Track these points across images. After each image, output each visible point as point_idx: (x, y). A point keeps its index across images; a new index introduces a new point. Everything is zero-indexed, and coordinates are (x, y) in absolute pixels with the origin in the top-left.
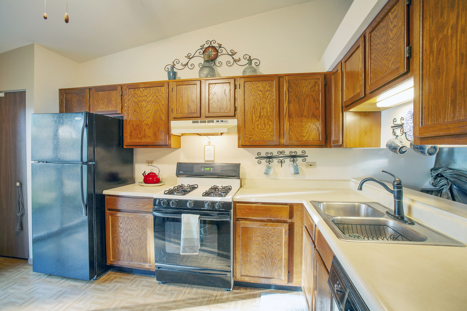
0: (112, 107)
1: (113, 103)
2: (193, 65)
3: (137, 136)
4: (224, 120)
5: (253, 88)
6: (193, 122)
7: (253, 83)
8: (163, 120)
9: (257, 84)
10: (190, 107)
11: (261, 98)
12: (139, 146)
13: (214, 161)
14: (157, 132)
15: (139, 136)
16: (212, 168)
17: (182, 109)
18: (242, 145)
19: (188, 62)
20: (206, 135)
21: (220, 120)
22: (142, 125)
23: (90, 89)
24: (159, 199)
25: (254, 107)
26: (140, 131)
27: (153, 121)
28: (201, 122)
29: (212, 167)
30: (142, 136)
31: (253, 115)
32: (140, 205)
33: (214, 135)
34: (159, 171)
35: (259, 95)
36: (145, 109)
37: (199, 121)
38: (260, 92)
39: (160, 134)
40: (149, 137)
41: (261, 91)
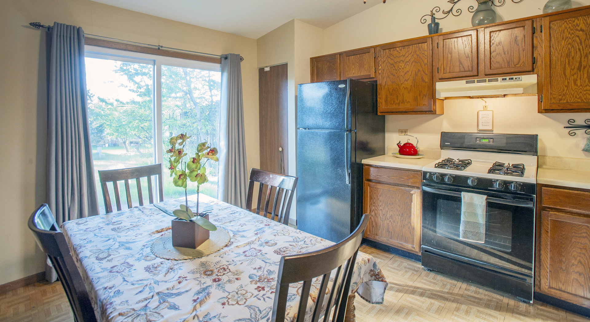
0: (364, 71)
1: (365, 67)
2: (460, 10)
3: (394, 101)
4: (514, 77)
5: (566, 28)
6: (467, 82)
7: (566, 21)
8: (426, 82)
9: (574, 22)
10: (462, 64)
11: (583, 41)
12: (396, 112)
13: (493, 131)
14: (418, 97)
15: (396, 102)
16: (492, 140)
17: (451, 68)
18: (545, 110)
19: (452, 8)
20: (481, 98)
21: (508, 78)
22: (400, 89)
23: (340, 54)
24: (430, 173)
25: (568, 56)
26: (397, 96)
27: (413, 84)
28: (478, 82)
29: (491, 138)
30: (400, 101)
31: (567, 66)
32: (403, 178)
33: (492, 97)
34: (418, 142)
35: (578, 36)
36: (403, 71)
37: (476, 80)
38: (581, 32)
39: (423, 98)
40: (409, 102)
41: (582, 30)
